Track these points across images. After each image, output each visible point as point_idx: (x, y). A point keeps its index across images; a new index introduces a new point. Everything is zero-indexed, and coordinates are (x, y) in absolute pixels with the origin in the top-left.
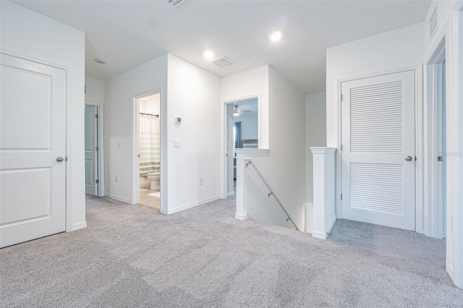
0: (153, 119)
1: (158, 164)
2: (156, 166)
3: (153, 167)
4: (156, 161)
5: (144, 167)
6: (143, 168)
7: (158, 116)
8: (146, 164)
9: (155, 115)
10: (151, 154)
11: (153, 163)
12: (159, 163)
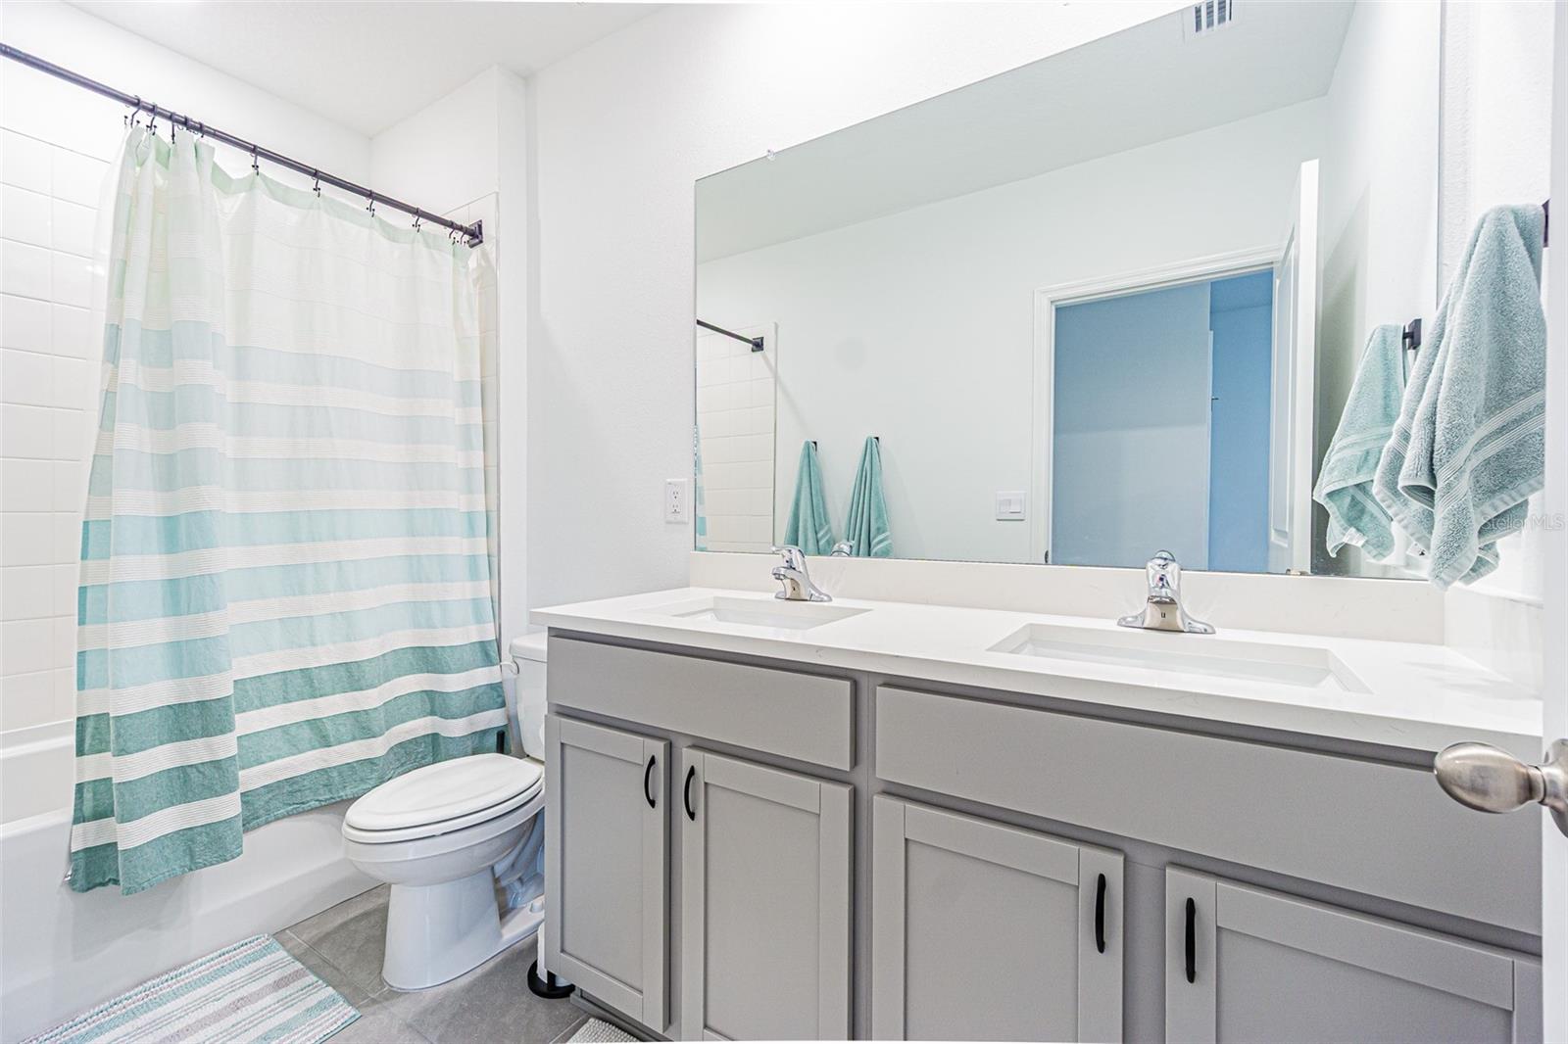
0: (428, 245)
1: (479, 656)
2: (454, 683)
3: (430, 694)
4: (462, 634)
5: (334, 705)
6: (314, 724)
7: (475, 234)
8: (352, 676)
9: (451, 225)
10: (416, 569)
11: (428, 659)
12: (488, 653)
